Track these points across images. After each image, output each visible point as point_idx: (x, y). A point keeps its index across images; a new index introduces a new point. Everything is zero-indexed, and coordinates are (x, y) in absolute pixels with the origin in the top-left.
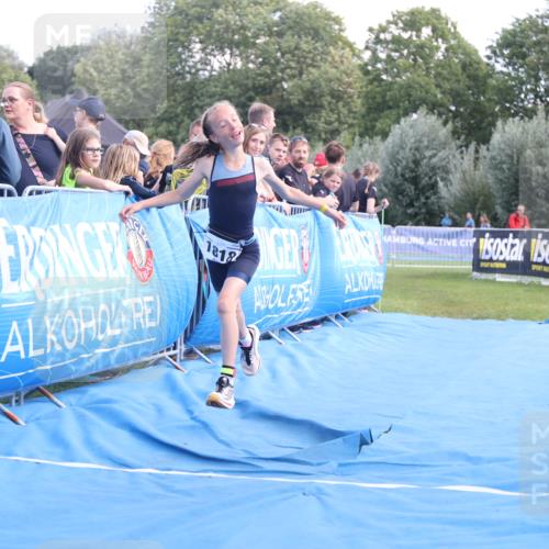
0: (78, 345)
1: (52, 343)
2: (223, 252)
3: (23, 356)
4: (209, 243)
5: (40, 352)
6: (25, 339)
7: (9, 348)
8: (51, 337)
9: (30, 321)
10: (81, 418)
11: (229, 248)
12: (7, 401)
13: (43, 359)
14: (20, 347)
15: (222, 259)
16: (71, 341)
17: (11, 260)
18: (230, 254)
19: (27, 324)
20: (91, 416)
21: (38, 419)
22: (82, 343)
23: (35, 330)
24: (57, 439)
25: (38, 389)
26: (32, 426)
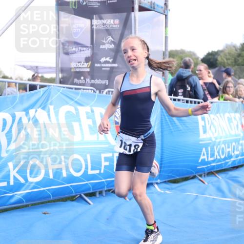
0: (225, 157)
1: (217, 156)
2: (130, 145)
3: (206, 160)
4: (121, 141)
5: (212, 159)
6: (207, 154)
7: (202, 157)
8: (216, 153)
9: (209, 148)
10: (227, 182)
11: (134, 142)
12: (201, 176)
13: (213, 161)
14: (205, 157)
15: (130, 151)
16: (223, 155)
17: (203, 126)
18: (135, 146)
19: (208, 149)
20: (230, 182)
21: (212, 182)
22: (227, 156)
23: (211, 151)
24: (219, 190)
25: (211, 172)
26: (210, 184)
